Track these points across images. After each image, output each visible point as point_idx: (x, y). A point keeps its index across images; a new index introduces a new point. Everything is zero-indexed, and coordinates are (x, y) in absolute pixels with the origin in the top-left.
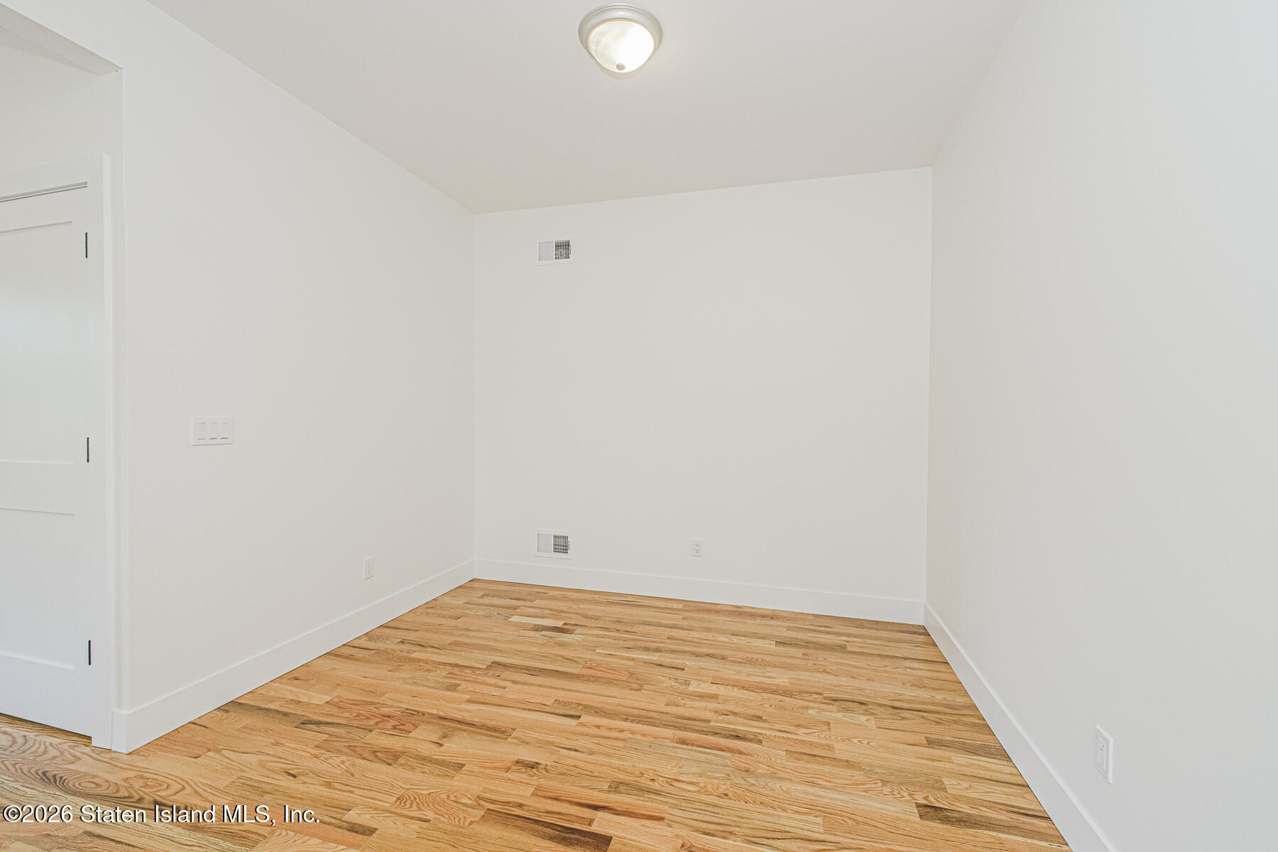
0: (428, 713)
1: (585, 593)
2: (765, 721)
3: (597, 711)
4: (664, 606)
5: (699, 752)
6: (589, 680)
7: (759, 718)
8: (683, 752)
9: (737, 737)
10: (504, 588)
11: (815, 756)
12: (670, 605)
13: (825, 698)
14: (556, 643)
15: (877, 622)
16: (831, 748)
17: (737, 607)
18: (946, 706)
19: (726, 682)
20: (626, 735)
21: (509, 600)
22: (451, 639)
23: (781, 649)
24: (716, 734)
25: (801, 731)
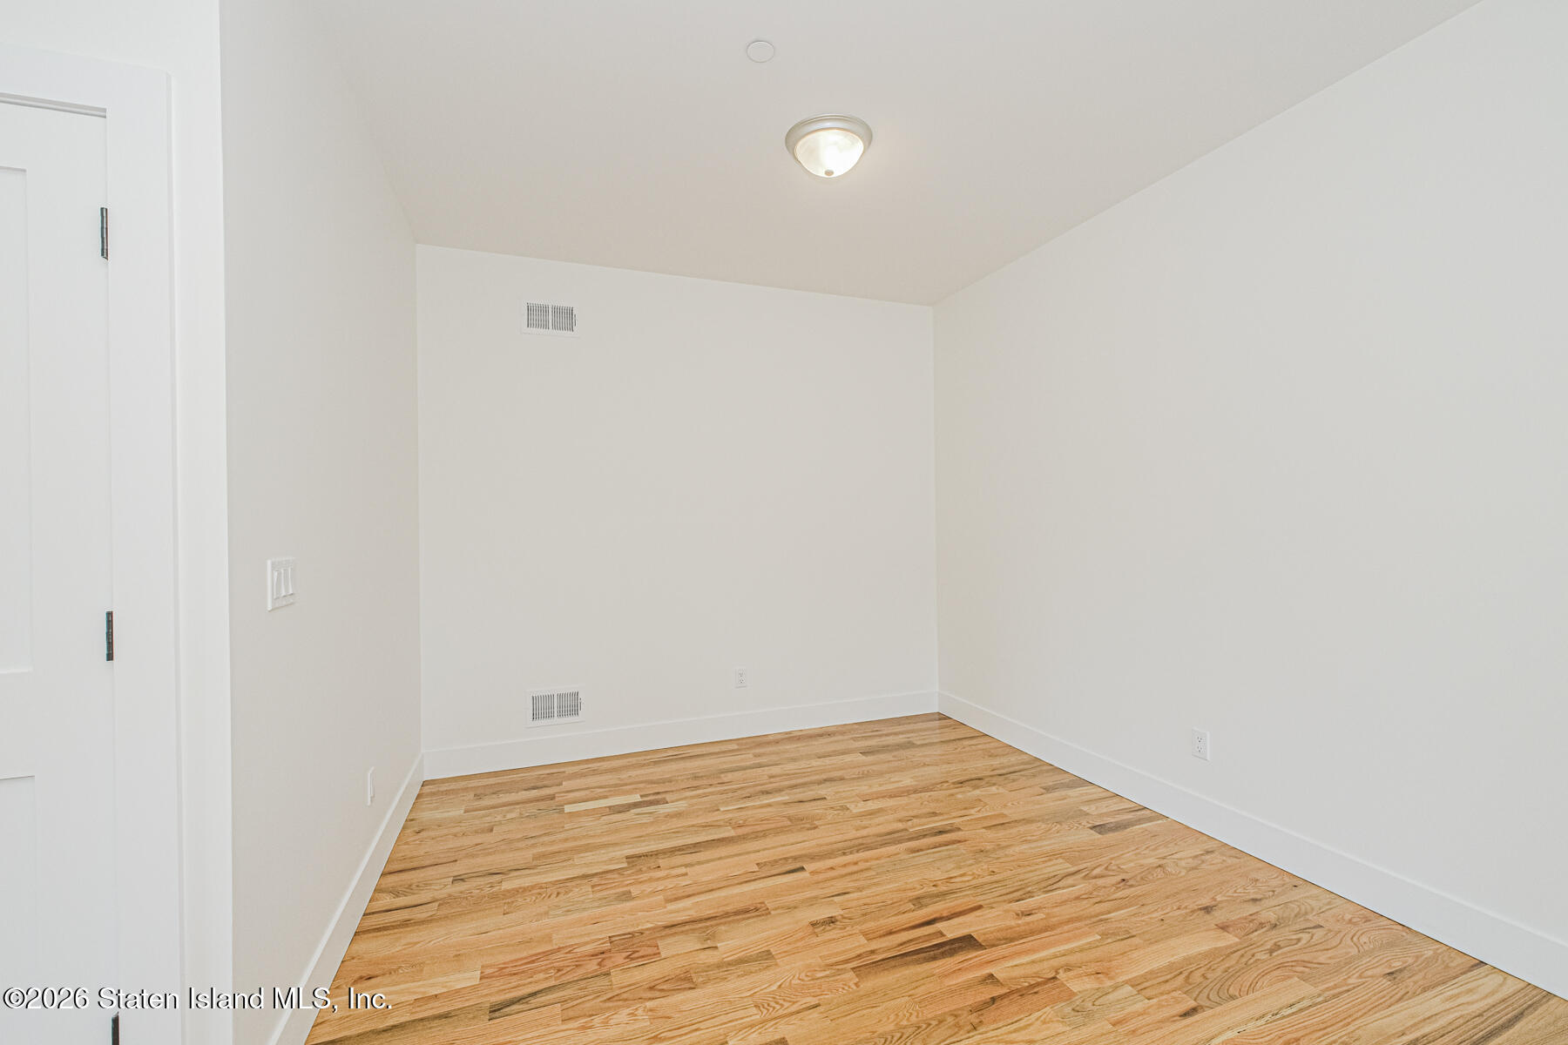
0: (647, 929)
1: (609, 760)
2: (941, 814)
3: (813, 857)
4: (718, 751)
5: (934, 853)
6: (756, 837)
7: (934, 814)
8: (922, 859)
9: (941, 832)
10: (492, 781)
11: (1003, 824)
12: (724, 748)
13: (954, 783)
14: (666, 817)
15: (907, 717)
16: (1004, 816)
17: (787, 733)
18: (1022, 764)
19: (875, 796)
20: (862, 865)
21: (524, 792)
22: (529, 854)
23: (870, 758)
24: (925, 836)
25: (972, 811)
